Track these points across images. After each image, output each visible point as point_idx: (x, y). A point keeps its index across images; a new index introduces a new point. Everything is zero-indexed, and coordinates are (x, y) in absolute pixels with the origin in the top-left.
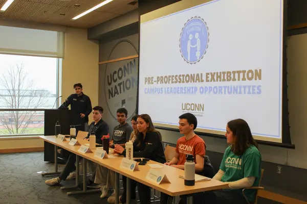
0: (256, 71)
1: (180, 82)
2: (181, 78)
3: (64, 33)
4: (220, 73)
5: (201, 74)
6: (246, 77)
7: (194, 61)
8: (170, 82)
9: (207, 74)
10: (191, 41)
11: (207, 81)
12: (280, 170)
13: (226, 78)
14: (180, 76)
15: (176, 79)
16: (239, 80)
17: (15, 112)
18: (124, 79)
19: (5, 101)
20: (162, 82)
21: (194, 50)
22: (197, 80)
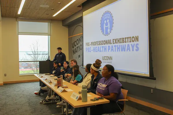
0: (136, 37)
1: (101, 45)
2: (102, 42)
3: (51, 23)
4: (119, 39)
5: (111, 40)
6: (131, 40)
7: (107, 34)
8: (97, 44)
9: (113, 40)
10: (105, 23)
11: (113, 43)
12: (152, 91)
13: (122, 41)
14: (101, 41)
15: (99, 43)
16: (128, 42)
17: (36, 62)
18: (79, 45)
19: (31, 57)
20: (93, 45)
21: (107, 28)
22: (108, 43)
